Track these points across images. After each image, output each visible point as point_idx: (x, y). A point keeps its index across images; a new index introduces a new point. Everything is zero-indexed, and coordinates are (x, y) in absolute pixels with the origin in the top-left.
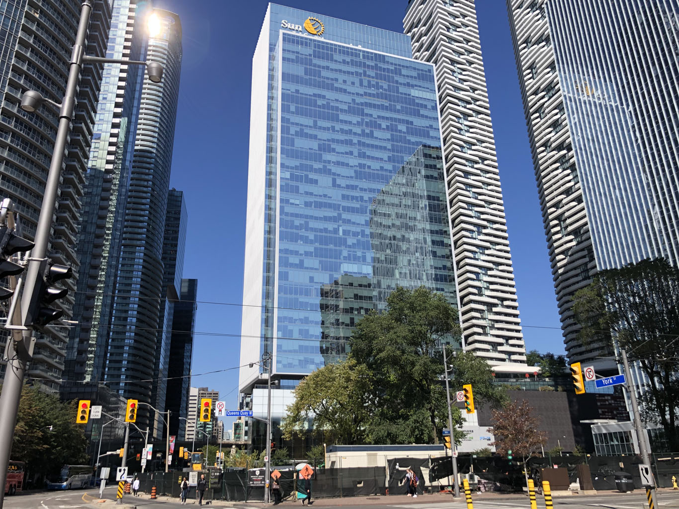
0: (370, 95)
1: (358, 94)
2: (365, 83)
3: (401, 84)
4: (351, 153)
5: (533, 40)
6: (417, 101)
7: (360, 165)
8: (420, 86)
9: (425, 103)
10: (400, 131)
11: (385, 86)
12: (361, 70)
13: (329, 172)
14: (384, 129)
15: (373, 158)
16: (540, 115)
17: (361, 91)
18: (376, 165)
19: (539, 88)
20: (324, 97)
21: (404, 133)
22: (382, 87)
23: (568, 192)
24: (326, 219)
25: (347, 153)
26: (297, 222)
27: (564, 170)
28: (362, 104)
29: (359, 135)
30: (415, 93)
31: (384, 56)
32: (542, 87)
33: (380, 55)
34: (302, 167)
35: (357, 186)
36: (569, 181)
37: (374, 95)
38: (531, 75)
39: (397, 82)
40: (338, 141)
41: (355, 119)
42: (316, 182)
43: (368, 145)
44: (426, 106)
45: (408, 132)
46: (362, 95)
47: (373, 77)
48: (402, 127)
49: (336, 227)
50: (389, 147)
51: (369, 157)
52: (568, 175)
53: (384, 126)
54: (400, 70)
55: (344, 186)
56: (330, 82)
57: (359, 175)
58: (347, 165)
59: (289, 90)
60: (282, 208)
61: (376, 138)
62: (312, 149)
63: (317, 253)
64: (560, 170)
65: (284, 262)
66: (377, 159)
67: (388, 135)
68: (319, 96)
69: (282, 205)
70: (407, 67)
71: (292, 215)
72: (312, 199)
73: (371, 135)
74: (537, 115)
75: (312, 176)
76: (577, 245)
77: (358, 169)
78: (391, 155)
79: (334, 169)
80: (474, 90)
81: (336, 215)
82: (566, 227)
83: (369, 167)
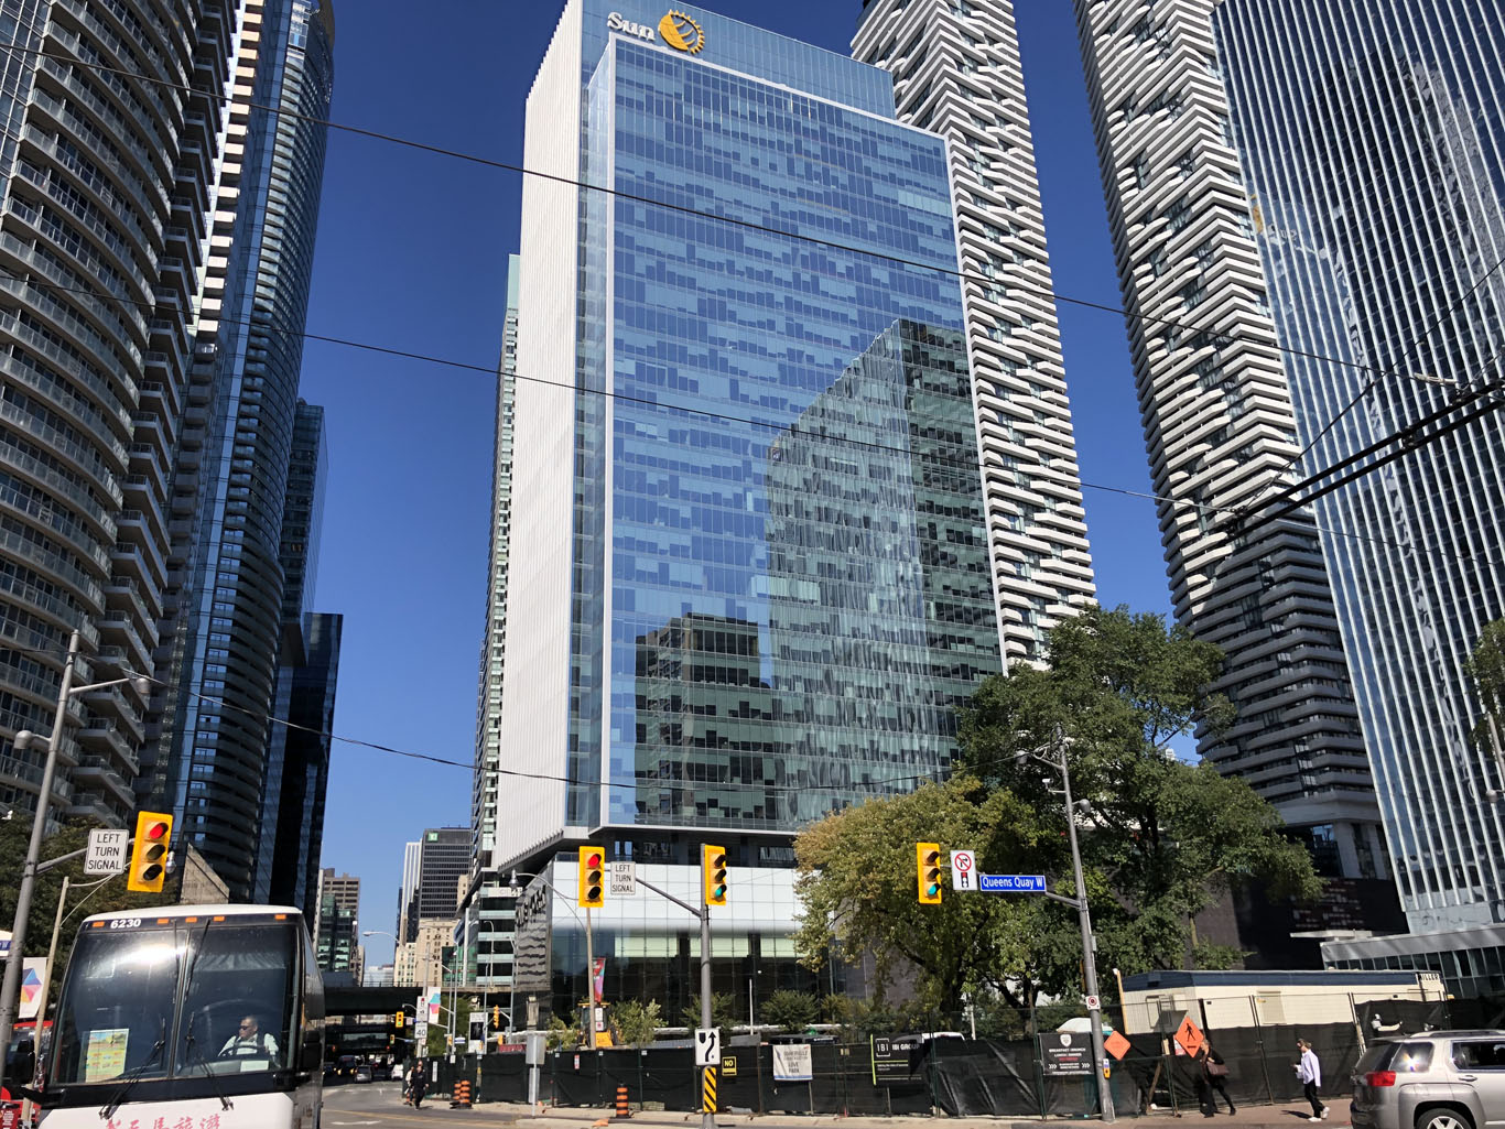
0: (810, 196)
1: (783, 192)
2: (800, 168)
3: (876, 176)
4: (771, 325)
5: (1140, 103)
6: (911, 217)
7: (791, 354)
8: (917, 185)
9: (927, 222)
10: (877, 282)
11: (844, 179)
12: (789, 139)
13: (723, 366)
14: (841, 275)
15: (818, 338)
16: (1154, 267)
17: (792, 185)
18: (824, 356)
19: (1154, 206)
20: (710, 193)
21: (884, 285)
22: (835, 181)
23: (1216, 438)
24: (716, 472)
25: (761, 324)
26: (653, 477)
27: (1208, 389)
28: (793, 215)
29: (788, 284)
30: (906, 198)
31: (839, 111)
32: (1160, 206)
33: (830, 107)
34: (661, 350)
35: (784, 401)
36: (1221, 414)
37: (818, 198)
38: (1133, 180)
39: (868, 171)
40: (741, 296)
41: (778, 247)
42: (694, 386)
43: (808, 310)
44: (930, 230)
45: (893, 287)
46: (792, 195)
47: (816, 157)
48: (881, 273)
49: (740, 491)
50: (853, 315)
51: (809, 336)
52: (1218, 400)
53: (841, 267)
54: (874, 144)
55: (758, 399)
56: (722, 159)
57: (788, 376)
58: (763, 351)
59: (632, 172)
60: (618, 443)
61: (825, 294)
62: (684, 310)
63: (699, 551)
64: (1199, 390)
65: (624, 569)
66: (827, 340)
67: (849, 289)
68: (699, 190)
69: (619, 435)
70: (889, 139)
71: (641, 459)
72: (685, 425)
73: (813, 287)
74: (1148, 266)
75: (685, 372)
76: (1235, 553)
77: (786, 361)
78: (857, 335)
79: (735, 359)
80: (1015, 204)
81: (739, 463)
82: (1212, 514)
83: (811, 359)
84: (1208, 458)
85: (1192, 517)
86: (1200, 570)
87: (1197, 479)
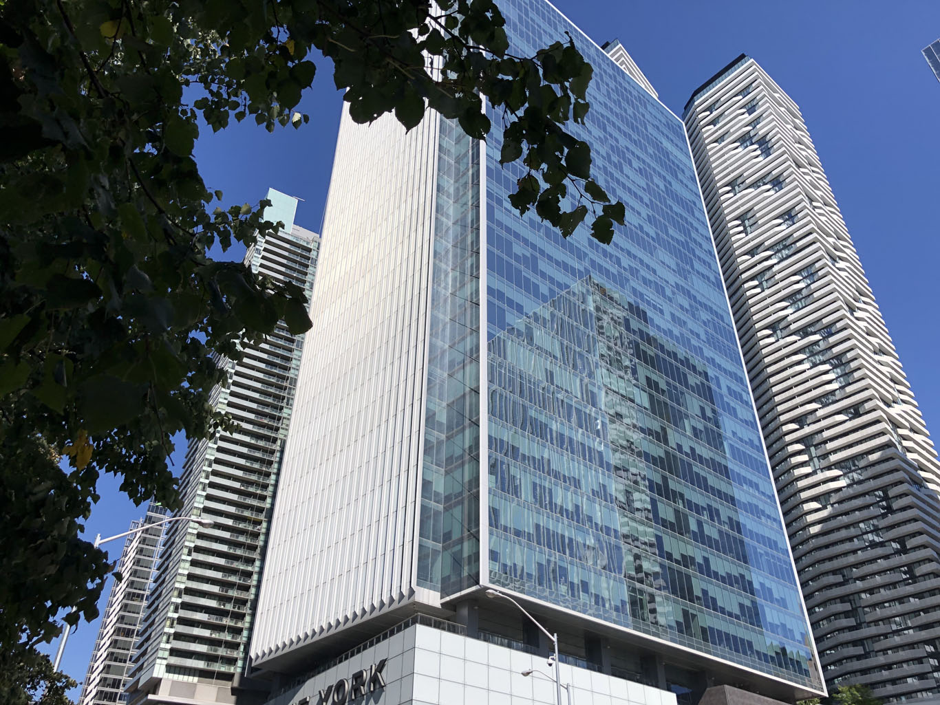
0: (612, 110)
3: (648, 121)
5: (747, 181)
6: (671, 157)
9: (681, 166)
10: (657, 186)
11: (630, 112)
14: (636, 170)
16: (761, 283)
19: (762, 244)
21: (663, 191)
22: (625, 110)
23: (824, 399)
27: (815, 365)
30: (667, 144)
32: (766, 243)
36: (830, 382)
38: (741, 228)
39: (643, 116)
44: (683, 171)
45: (667, 194)
47: (612, 89)
48: (659, 182)
49: (584, 290)
50: (647, 200)
52: (826, 372)
53: (635, 165)
54: (645, 103)
60: (490, 208)
61: (628, 177)
64: (806, 365)
67: (642, 182)
69: (491, 203)
71: (509, 231)
73: (620, 168)
74: (755, 283)
76: (849, 486)
78: (650, 214)
81: (581, 268)
82: (825, 456)
84: (820, 413)
85: (805, 458)
86: (814, 499)
87: (807, 430)
